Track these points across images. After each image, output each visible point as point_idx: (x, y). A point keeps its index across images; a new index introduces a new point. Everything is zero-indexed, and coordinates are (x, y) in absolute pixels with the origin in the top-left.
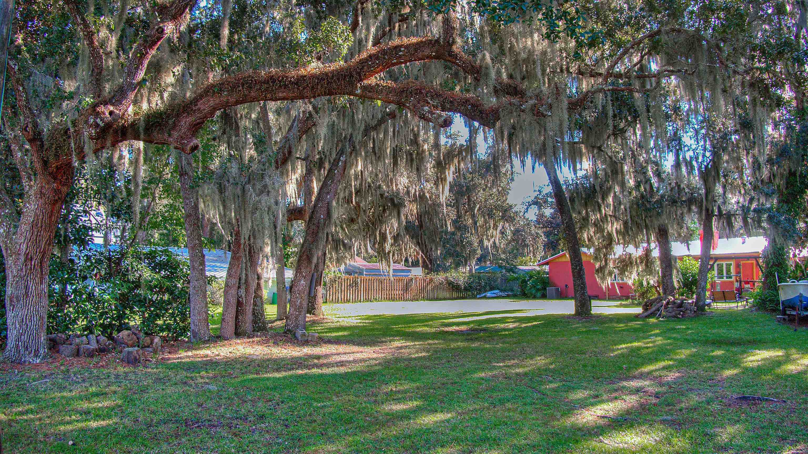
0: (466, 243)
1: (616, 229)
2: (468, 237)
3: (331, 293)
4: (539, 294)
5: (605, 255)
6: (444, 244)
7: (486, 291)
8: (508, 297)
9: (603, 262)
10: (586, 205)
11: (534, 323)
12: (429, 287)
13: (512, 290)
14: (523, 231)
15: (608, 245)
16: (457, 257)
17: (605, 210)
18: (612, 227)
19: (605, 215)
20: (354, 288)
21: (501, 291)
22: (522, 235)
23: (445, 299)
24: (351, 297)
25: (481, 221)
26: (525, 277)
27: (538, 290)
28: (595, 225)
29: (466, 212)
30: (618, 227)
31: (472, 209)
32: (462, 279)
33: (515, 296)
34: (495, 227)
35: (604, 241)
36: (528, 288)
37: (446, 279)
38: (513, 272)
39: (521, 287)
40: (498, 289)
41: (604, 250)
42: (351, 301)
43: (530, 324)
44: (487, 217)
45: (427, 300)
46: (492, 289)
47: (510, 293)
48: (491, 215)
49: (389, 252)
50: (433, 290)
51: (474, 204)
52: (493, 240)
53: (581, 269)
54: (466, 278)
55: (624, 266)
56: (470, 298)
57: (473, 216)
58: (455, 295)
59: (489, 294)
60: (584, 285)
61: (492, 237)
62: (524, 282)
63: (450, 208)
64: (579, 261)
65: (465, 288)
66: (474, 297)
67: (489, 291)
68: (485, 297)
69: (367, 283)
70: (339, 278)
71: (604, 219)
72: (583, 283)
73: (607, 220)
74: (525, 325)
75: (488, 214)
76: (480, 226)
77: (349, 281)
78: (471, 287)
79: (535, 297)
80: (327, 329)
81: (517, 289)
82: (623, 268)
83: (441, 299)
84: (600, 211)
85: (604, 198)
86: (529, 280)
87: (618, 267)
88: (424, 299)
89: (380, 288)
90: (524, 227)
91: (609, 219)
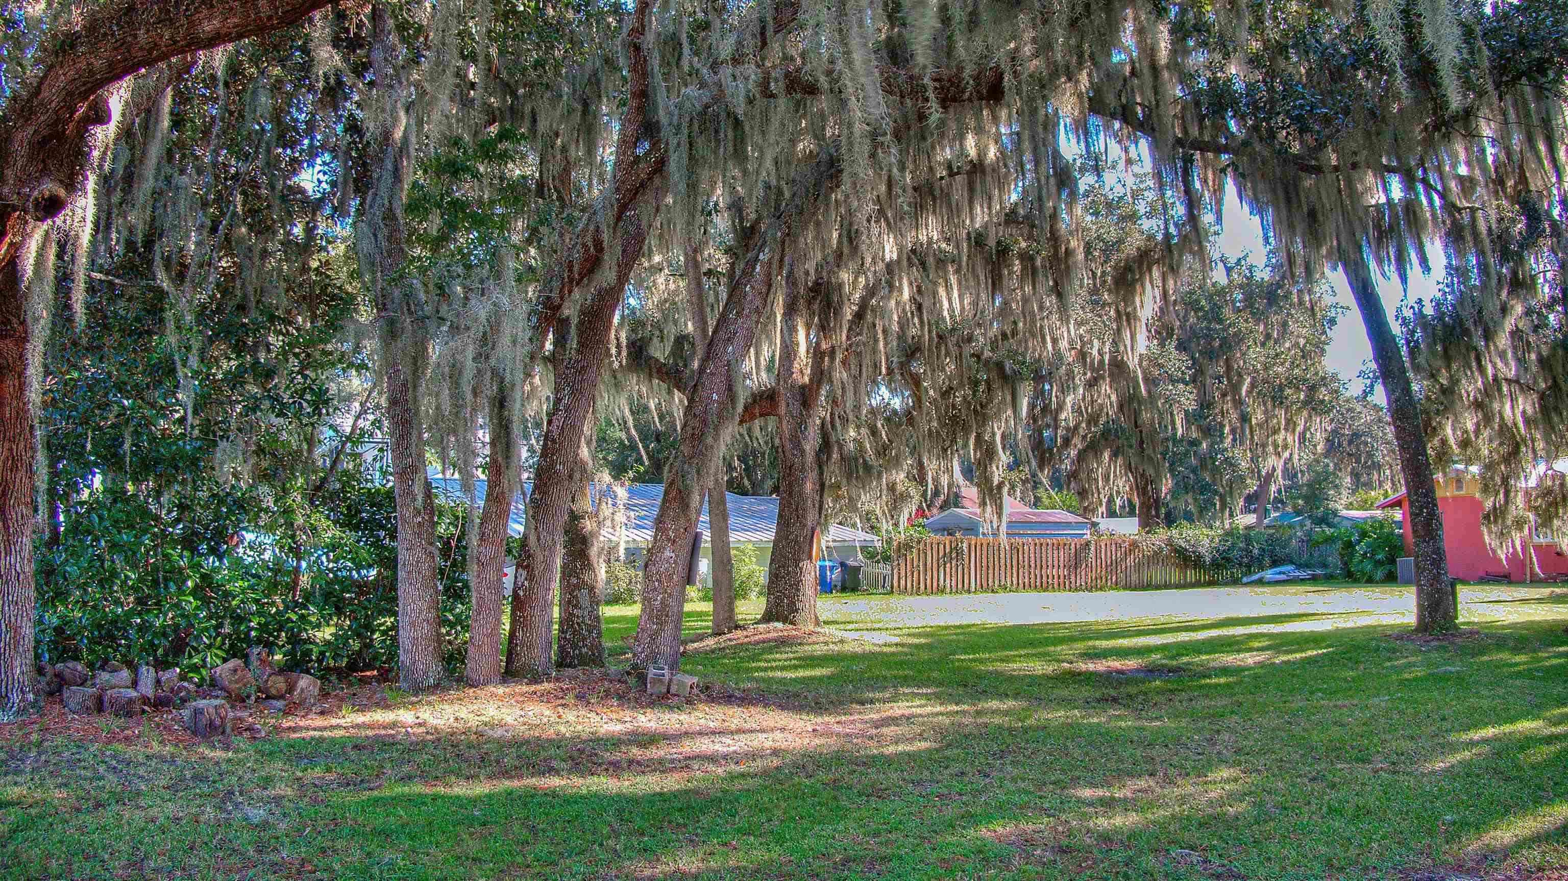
0: (1221, 463)
1: (1524, 413)
2: (1226, 450)
3: (903, 574)
4: (1379, 574)
5: (1505, 480)
6: (1171, 465)
7: (1262, 568)
8: (1314, 579)
9: (1501, 496)
10: (1447, 358)
11: (1310, 653)
12: (1130, 561)
13: (1324, 566)
14: (1369, 433)
15: (1510, 454)
16: (1202, 493)
17: (1494, 366)
18: (1512, 407)
19: (1495, 379)
20: (954, 562)
21: (1299, 566)
22: (1366, 443)
23: (1167, 586)
24: (948, 581)
25: (1258, 417)
26: (1352, 534)
27: (1379, 563)
28: (1478, 405)
29: (1224, 395)
30: (1530, 411)
31: (1235, 388)
32: (1206, 541)
33: (1329, 579)
34: (1290, 425)
35: (1501, 444)
36: (1355, 561)
37: (1170, 542)
38: (1330, 525)
39: (1342, 556)
40: (1292, 562)
41: (1503, 467)
42: (948, 590)
43: (1298, 656)
44: (1269, 403)
45: (1126, 588)
46: (1275, 563)
47: (1318, 572)
48: (1278, 399)
49: (1000, 485)
50: (1139, 566)
51: (1240, 375)
52: (1286, 454)
53: (1432, 515)
54: (1217, 540)
55: (1550, 505)
56: (1226, 584)
57: (1238, 403)
58: (1191, 575)
59: (1269, 574)
60: (1438, 554)
61: (1285, 447)
62: (1349, 545)
63: (1181, 386)
64: (1426, 495)
65: (1214, 561)
66: (1235, 582)
67: (1271, 567)
68: (1261, 582)
69: (984, 552)
70: (919, 542)
71: (1493, 387)
72: (1438, 551)
73: (1499, 390)
74: (1285, 658)
75: (1273, 398)
76: (1257, 424)
77: (941, 547)
78: (1228, 560)
79: (1370, 581)
80: (799, 659)
81: (1334, 559)
82: (1547, 510)
83: (1158, 587)
84: (1481, 369)
85: (1488, 336)
86: (1359, 542)
87: (1536, 508)
88: (1116, 586)
89: (1015, 563)
90: (1369, 425)
91: (1505, 389)
